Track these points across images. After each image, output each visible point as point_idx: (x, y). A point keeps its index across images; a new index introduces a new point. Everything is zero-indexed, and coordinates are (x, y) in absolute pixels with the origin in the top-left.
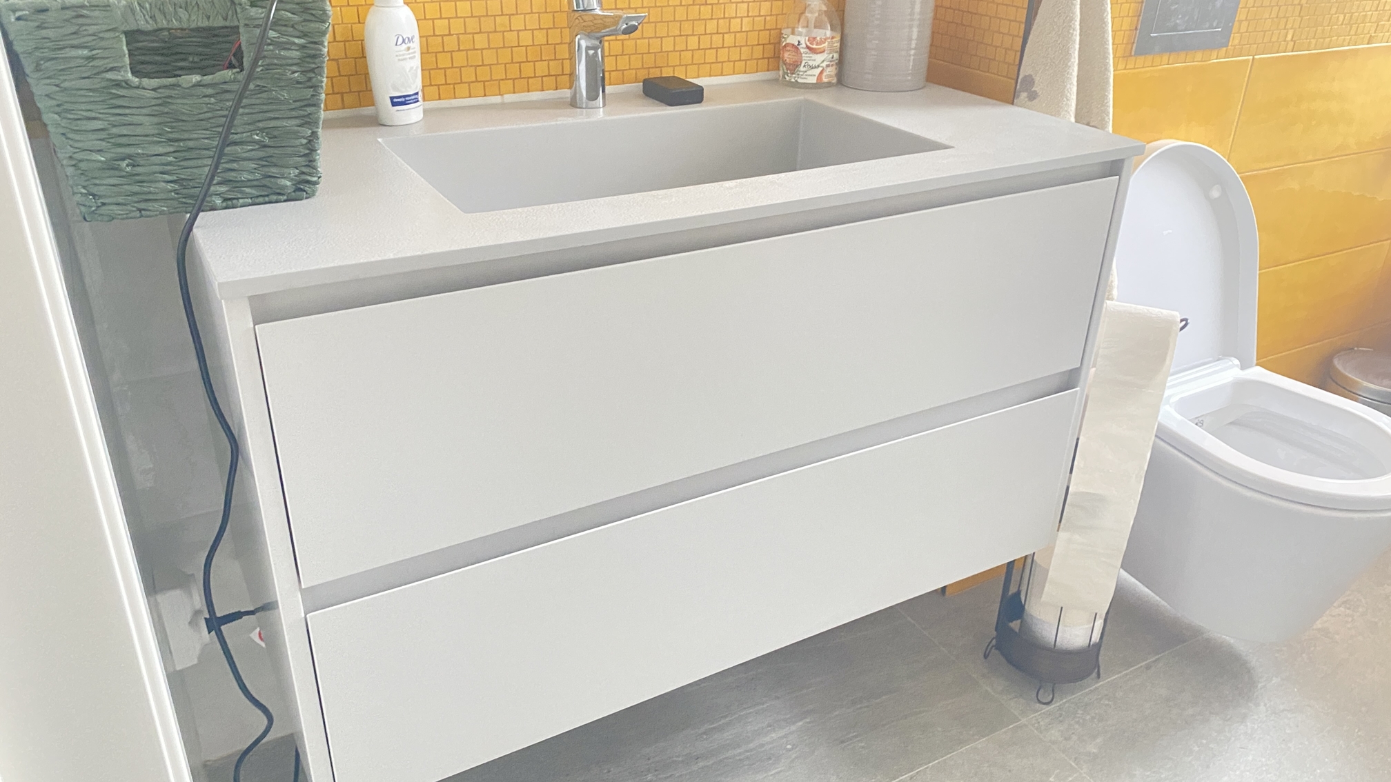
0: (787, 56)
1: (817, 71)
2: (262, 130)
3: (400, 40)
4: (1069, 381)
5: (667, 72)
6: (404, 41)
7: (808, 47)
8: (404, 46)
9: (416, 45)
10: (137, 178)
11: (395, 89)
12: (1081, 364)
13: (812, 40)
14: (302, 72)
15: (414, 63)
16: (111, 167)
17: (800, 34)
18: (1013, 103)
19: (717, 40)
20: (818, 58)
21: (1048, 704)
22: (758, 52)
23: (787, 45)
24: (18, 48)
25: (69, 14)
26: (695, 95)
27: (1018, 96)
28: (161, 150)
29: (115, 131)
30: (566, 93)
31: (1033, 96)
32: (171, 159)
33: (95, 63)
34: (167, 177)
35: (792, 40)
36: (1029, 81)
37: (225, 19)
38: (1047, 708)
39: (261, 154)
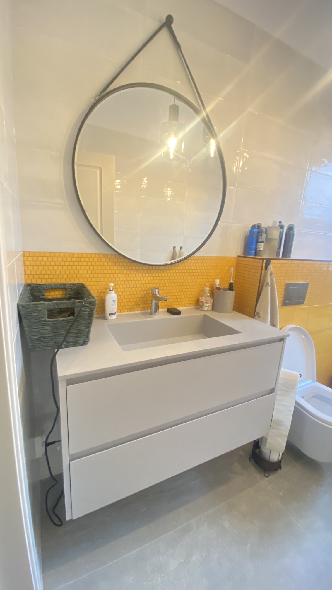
0: (200, 304)
1: (207, 308)
2: (76, 330)
3: (113, 301)
4: (272, 391)
5: (173, 307)
6: (114, 301)
7: (205, 302)
8: (114, 302)
9: (116, 302)
10: (44, 342)
11: (110, 311)
12: (275, 386)
13: (206, 301)
14: (88, 317)
15: (115, 306)
16: (39, 340)
17: (203, 299)
18: (254, 318)
19: (184, 300)
20: (207, 305)
21: (267, 477)
22: (194, 302)
23: (201, 301)
24: (21, 313)
25: (34, 306)
26: (178, 313)
27: (256, 317)
28: (51, 335)
29: (41, 331)
30: (149, 311)
31: (259, 317)
32: (54, 337)
33: (39, 316)
34: (52, 341)
35: (202, 300)
36: (258, 313)
37: (72, 306)
38: (267, 479)
39: (75, 335)
